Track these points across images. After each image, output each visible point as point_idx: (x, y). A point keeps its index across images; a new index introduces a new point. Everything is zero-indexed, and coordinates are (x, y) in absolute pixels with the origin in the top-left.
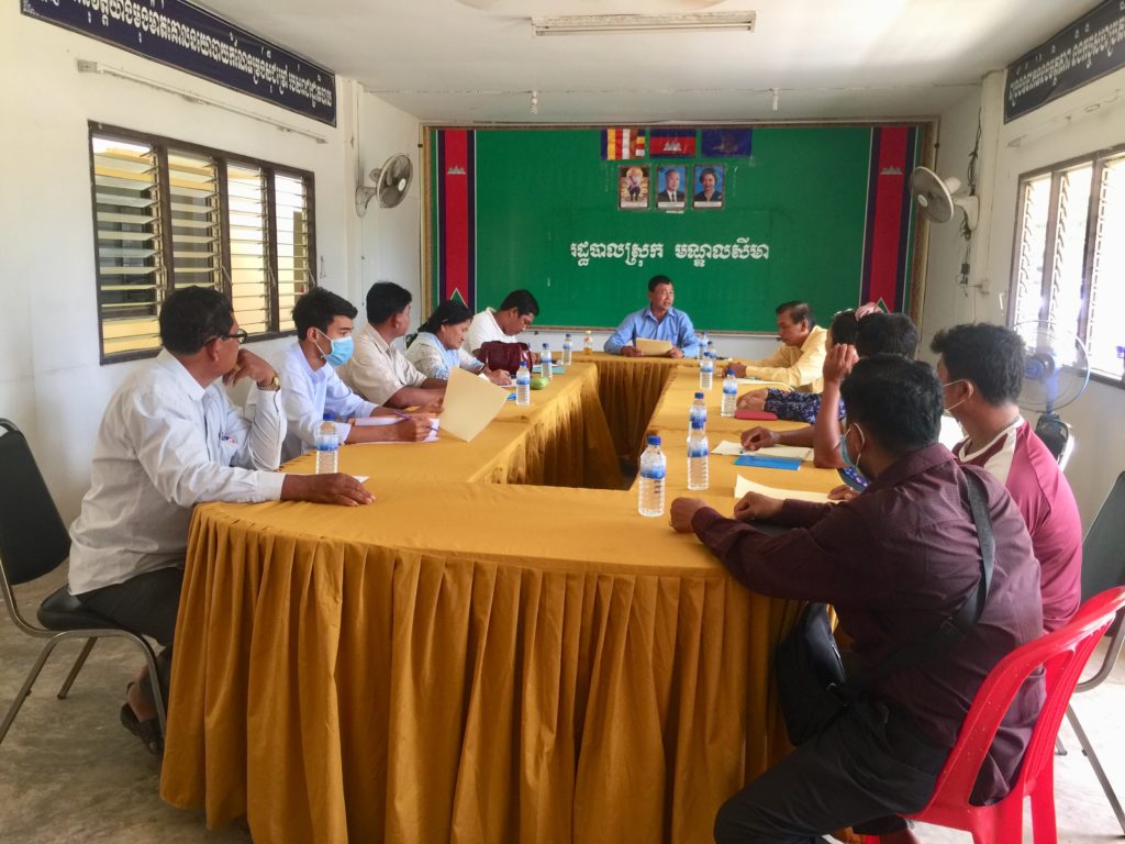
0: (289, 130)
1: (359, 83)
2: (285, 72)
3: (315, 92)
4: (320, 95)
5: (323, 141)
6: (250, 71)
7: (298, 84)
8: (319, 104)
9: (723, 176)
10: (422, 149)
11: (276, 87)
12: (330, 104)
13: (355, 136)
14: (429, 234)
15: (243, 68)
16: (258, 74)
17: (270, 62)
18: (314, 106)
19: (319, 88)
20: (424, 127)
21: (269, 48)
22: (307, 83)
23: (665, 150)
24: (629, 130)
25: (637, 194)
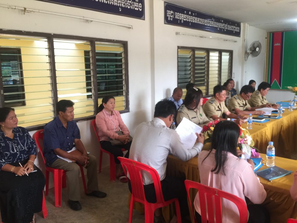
0: (226, 40)
1: (248, 24)
2: (227, 25)
3: (235, 29)
4: (236, 29)
5: (236, 42)
6: (217, 27)
7: (230, 27)
8: (236, 32)
10: (266, 39)
11: (224, 29)
12: (239, 31)
13: (246, 39)
14: (267, 63)
15: (215, 26)
16: (219, 27)
17: (223, 23)
18: (234, 32)
19: (236, 27)
20: (268, 33)
21: (223, 20)
22: (233, 27)
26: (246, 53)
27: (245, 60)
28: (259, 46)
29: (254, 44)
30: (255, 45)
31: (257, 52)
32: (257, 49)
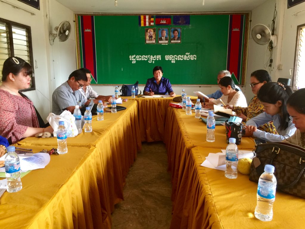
13: (48, 14)
20: (75, 15)
23: (161, 23)
24: (148, 16)
25: (152, 38)
26: (51, 33)
27: (51, 45)
32: (67, 33)
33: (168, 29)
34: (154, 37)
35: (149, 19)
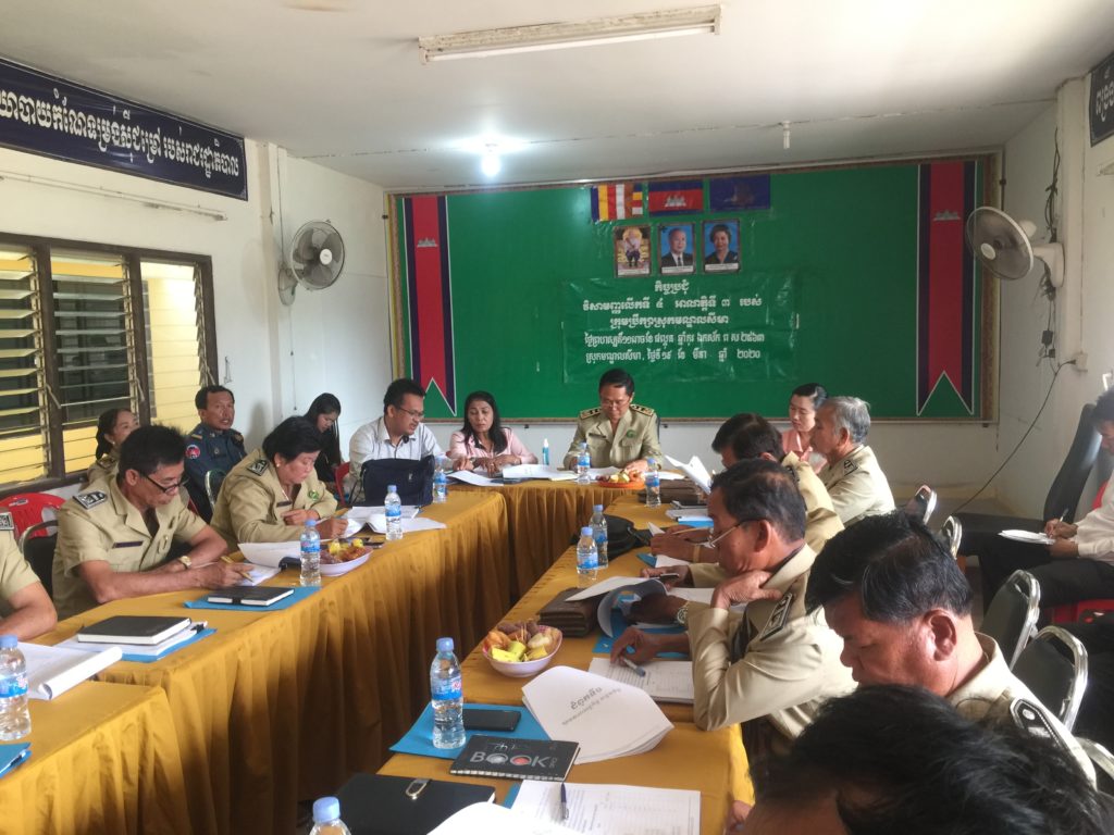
0: (157, 206)
1: (280, 146)
2: (157, 136)
3: (210, 159)
4: (222, 163)
5: (220, 218)
6: (92, 135)
7: (181, 151)
8: (218, 174)
9: (739, 233)
11: (141, 155)
12: (237, 174)
13: (276, 210)
14: (399, 316)
15: (79, 132)
16: (107, 141)
17: (131, 123)
18: (209, 176)
19: (217, 154)
20: (389, 196)
21: (128, 108)
22: (196, 149)
23: (666, 205)
24: (623, 186)
25: (636, 260)
26: (283, 270)
27: (285, 303)
28: (334, 243)
29: (308, 234)
30: (314, 240)
31: (326, 266)
32: (326, 257)
33: (694, 225)
34: (644, 254)
35: (628, 195)
